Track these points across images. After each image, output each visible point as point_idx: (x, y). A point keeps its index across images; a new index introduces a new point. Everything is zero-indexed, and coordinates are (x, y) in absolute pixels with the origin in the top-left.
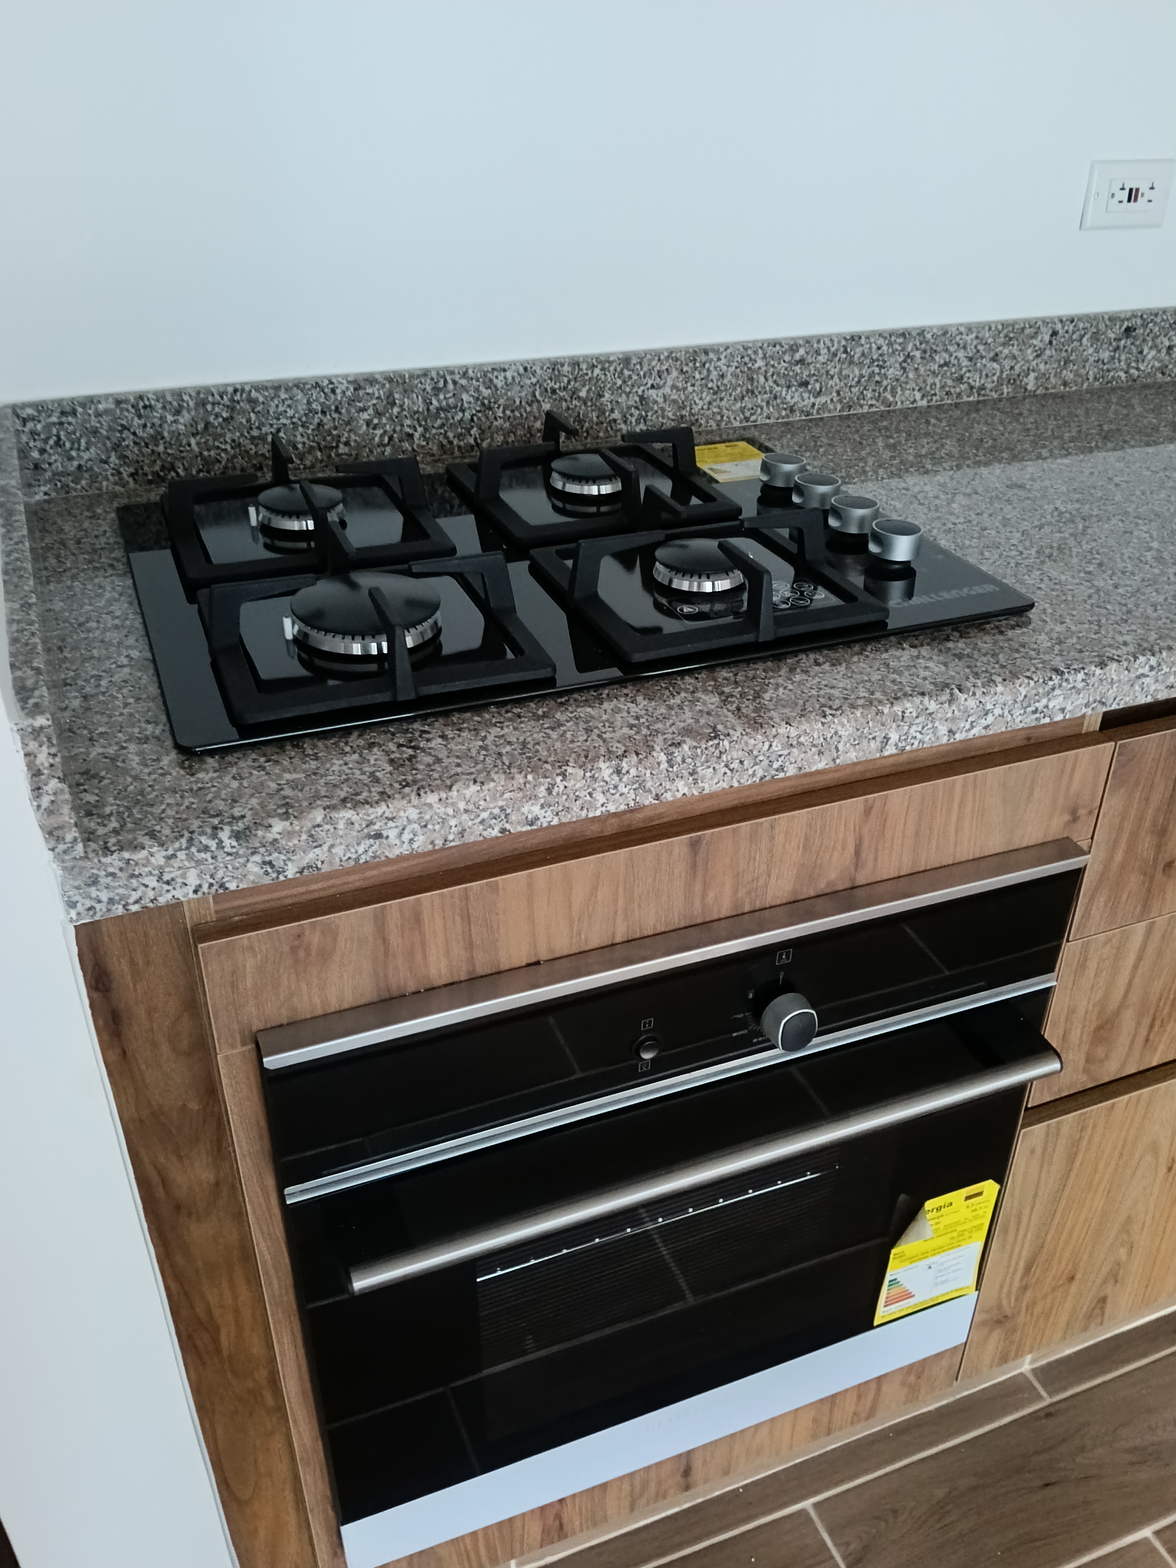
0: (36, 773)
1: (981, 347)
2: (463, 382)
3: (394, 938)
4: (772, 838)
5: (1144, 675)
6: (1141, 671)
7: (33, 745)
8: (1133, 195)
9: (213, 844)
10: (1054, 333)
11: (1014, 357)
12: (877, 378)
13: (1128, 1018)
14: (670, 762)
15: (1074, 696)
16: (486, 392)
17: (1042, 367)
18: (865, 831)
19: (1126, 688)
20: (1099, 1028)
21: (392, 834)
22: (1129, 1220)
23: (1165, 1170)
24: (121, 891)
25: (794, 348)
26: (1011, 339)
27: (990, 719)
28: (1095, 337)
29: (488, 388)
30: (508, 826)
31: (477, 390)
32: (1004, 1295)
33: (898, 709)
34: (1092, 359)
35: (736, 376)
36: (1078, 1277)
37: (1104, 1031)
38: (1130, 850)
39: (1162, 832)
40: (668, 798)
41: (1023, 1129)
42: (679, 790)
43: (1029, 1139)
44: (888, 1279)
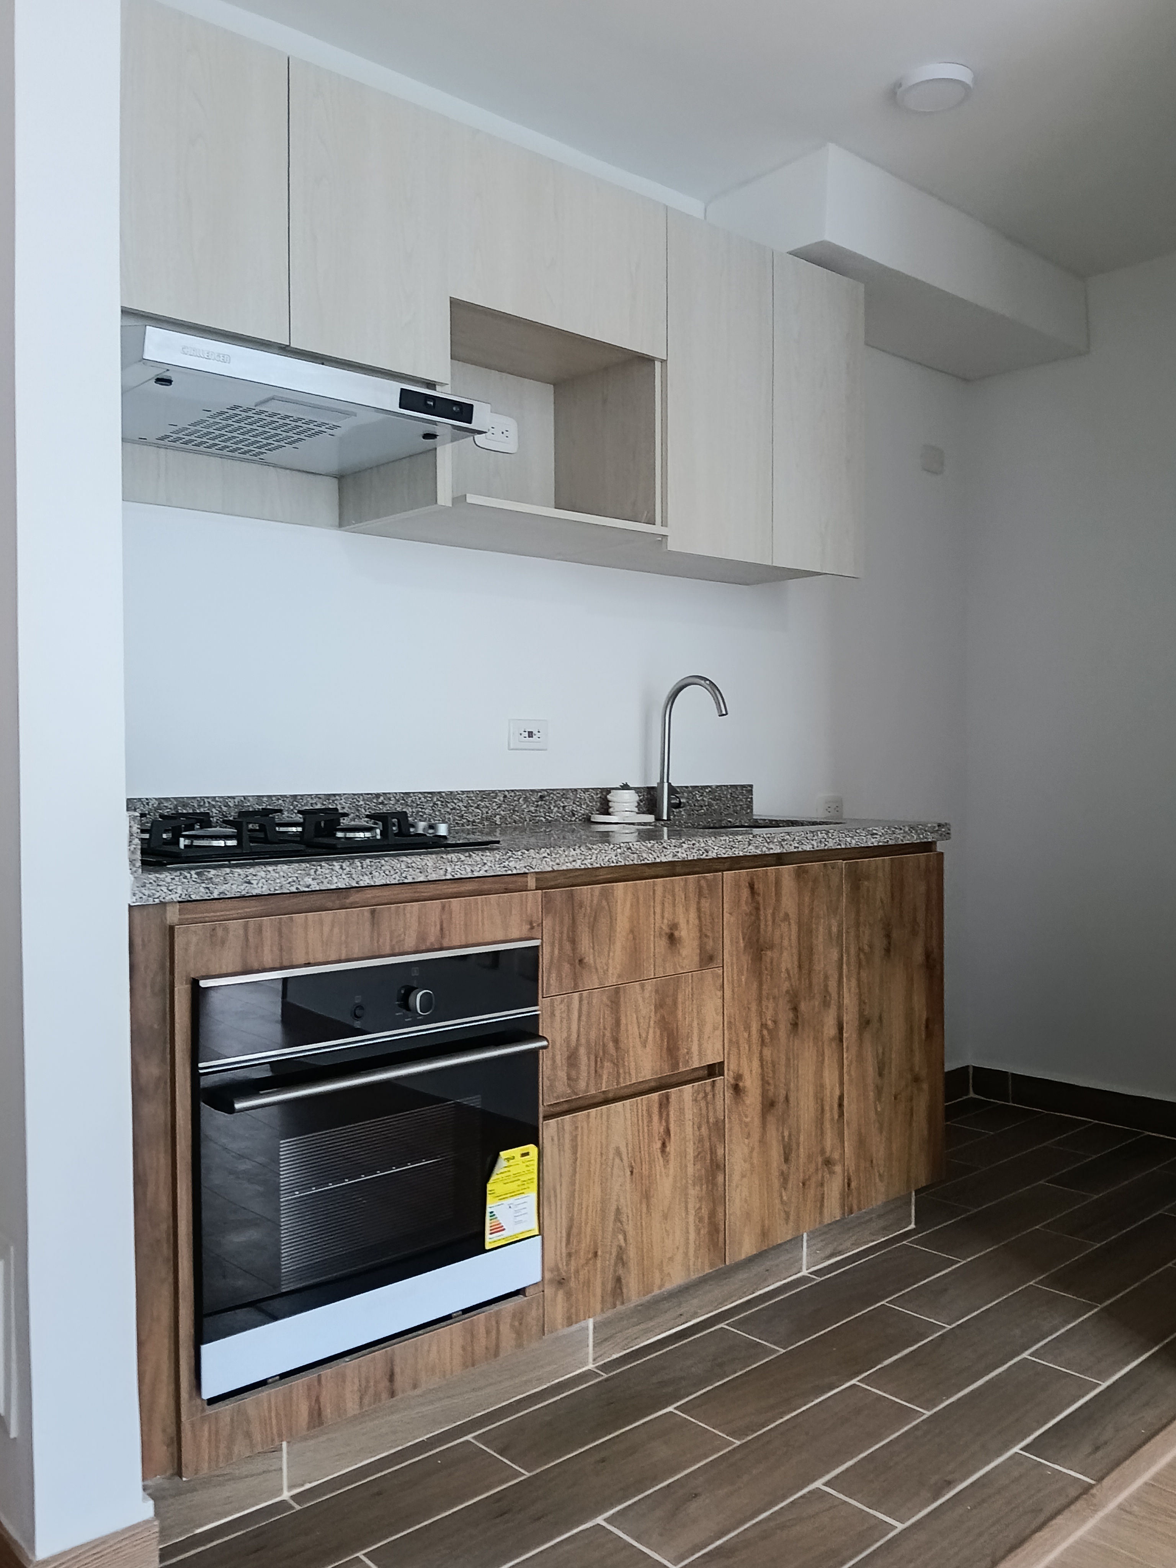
0: (131, 835)
1: (470, 801)
2: (213, 803)
3: (251, 939)
4: (405, 914)
5: (545, 857)
6: (544, 855)
7: (132, 822)
8: (531, 734)
9: (188, 875)
10: (505, 797)
11: (487, 807)
12: (421, 814)
13: (582, 1051)
14: (362, 866)
15: (519, 862)
16: (224, 809)
17: (502, 813)
18: (444, 917)
19: (539, 862)
20: (569, 1058)
21: (254, 882)
22: (618, 1211)
23: (629, 1173)
24: (153, 891)
25: (378, 796)
26: (484, 798)
27: (486, 868)
28: (526, 800)
29: (225, 806)
30: (299, 887)
31: (220, 807)
32: (559, 1258)
33: (449, 856)
34: (526, 810)
35: (349, 808)
36: (599, 1253)
37: (572, 1059)
38: (561, 949)
39: (573, 942)
40: (362, 884)
41: (544, 1120)
42: (366, 881)
43: (548, 1129)
44: (488, 1210)
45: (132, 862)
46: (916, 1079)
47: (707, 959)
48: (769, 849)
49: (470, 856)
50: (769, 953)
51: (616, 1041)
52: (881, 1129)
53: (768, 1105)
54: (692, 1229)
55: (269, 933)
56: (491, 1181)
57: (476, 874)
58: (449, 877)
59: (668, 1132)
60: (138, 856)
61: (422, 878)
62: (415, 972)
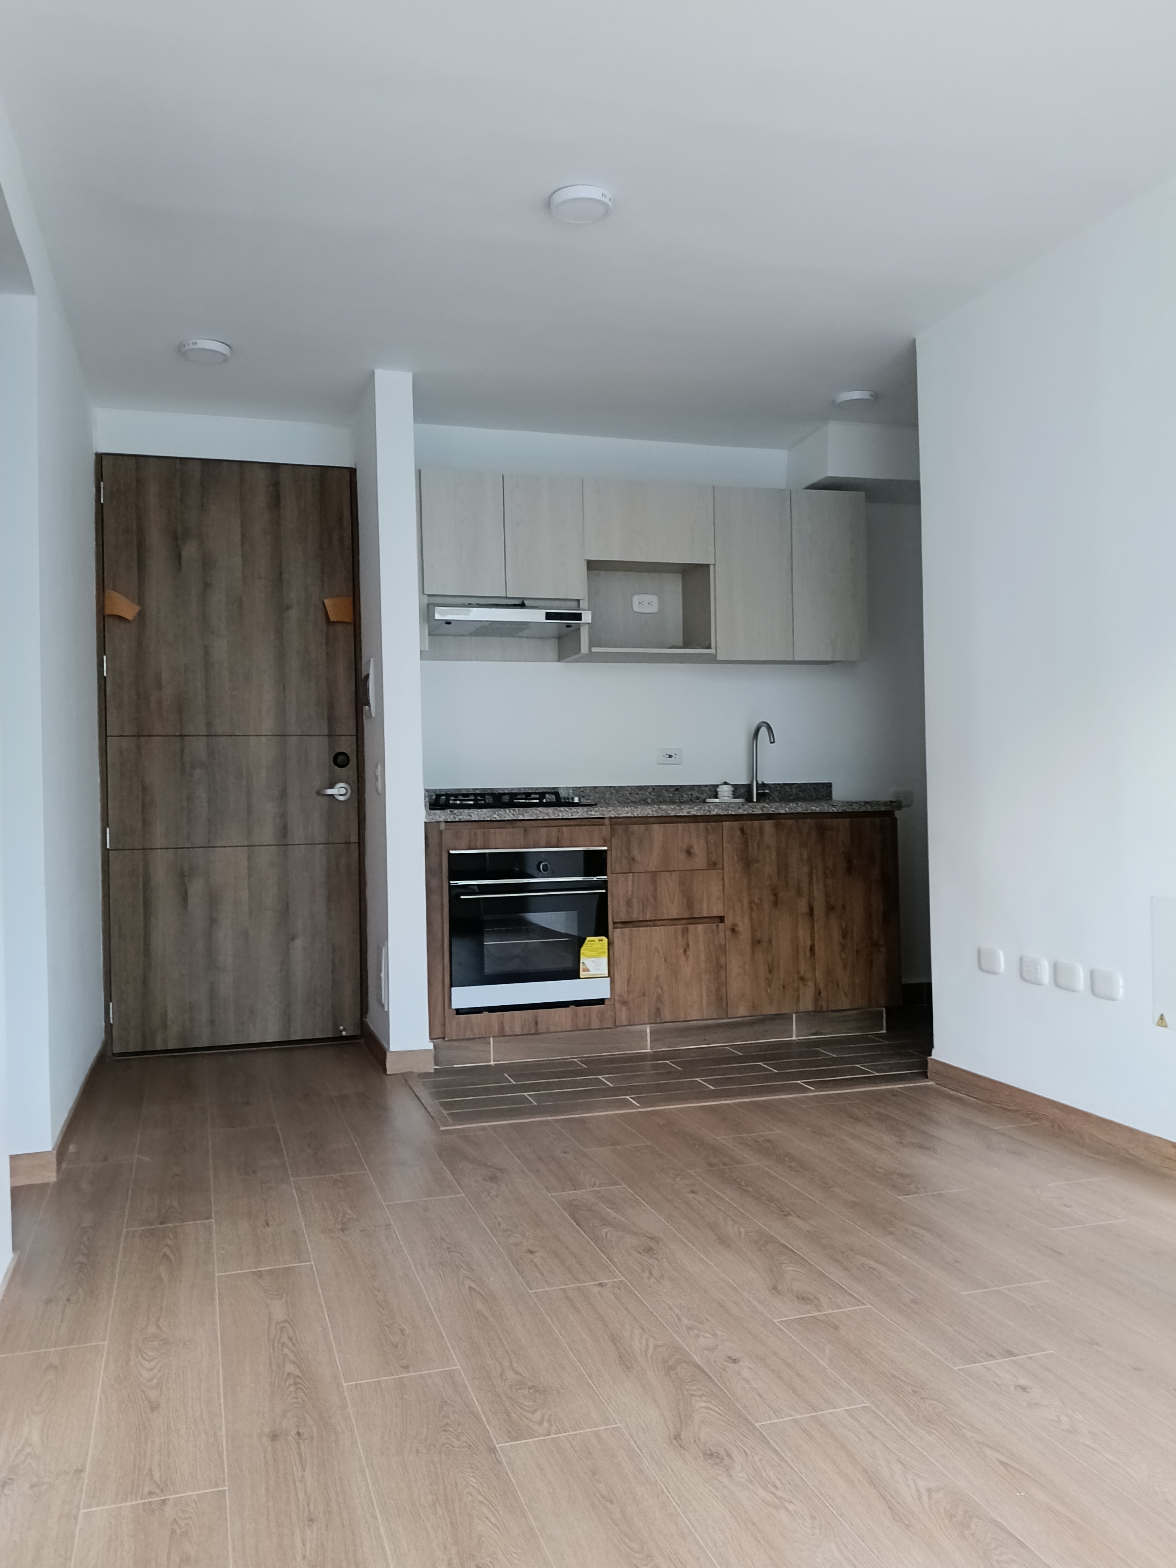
3: (472, 837)
4: (539, 832)
8: (670, 756)
9: (450, 812)
11: (643, 794)
13: (635, 900)
17: (652, 797)
20: (626, 901)
22: (657, 978)
23: (664, 961)
24: (433, 817)
25: (580, 788)
28: (667, 791)
32: (623, 992)
34: (667, 796)
36: (647, 994)
37: (629, 903)
38: (621, 852)
39: (629, 850)
40: (519, 818)
41: (614, 928)
42: (521, 817)
43: (616, 933)
44: (581, 961)
45: (425, 806)
46: (875, 945)
47: (713, 865)
48: (753, 811)
49: (571, 809)
50: (756, 865)
51: (655, 898)
52: (845, 968)
53: (756, 942)
54: (704, 994)
55: (479, 836)
56: (583, 948)
57: (574, 817)
58: (560, 817)
59: (688, 945)
60: (428, 804)
61: (547, 818)
62: (543, 856)
